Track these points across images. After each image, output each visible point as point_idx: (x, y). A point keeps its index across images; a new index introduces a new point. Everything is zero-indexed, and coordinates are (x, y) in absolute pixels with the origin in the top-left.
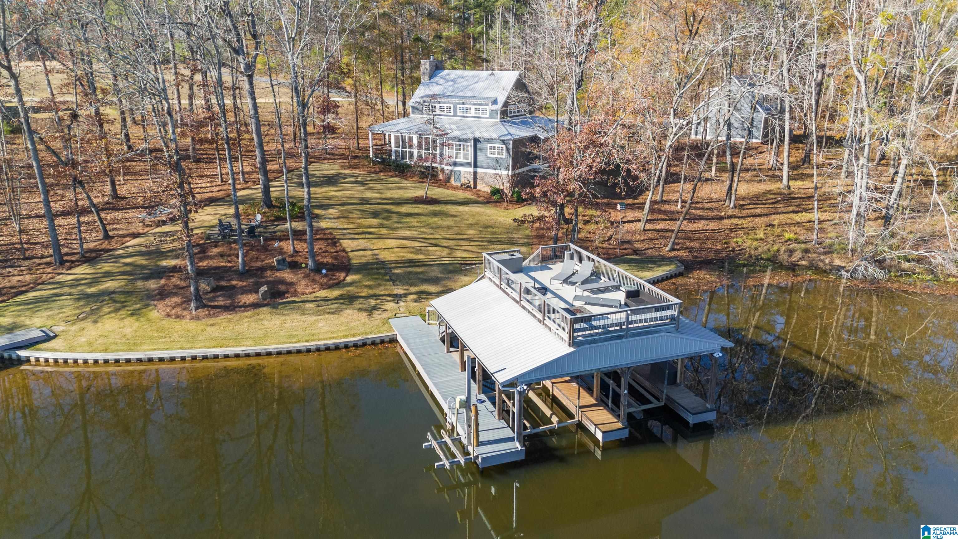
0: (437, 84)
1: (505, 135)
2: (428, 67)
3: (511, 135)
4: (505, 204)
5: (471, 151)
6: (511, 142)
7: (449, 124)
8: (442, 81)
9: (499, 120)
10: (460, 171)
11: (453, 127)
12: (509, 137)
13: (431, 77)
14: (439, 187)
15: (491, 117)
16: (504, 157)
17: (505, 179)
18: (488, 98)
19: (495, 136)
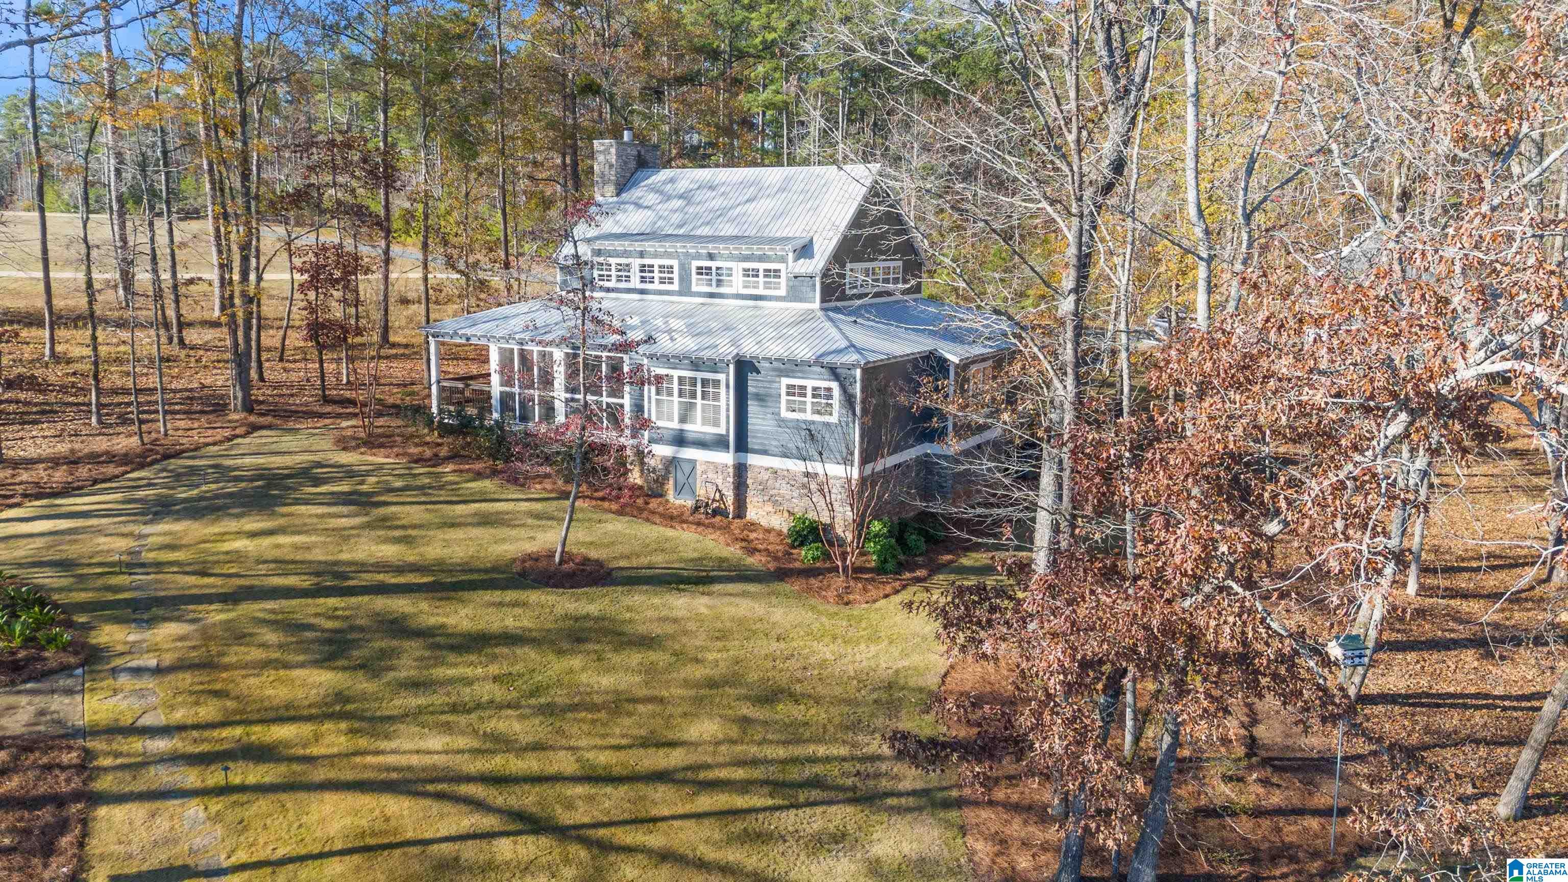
0: (638, 205)
1: (838, 351)
2: (613, 159)
3: (858, 350)
4: (839, 581)
5: (726, 399)
6: (858, 373)
7: (666, 316)
8: (651, 198)
9: (817, 305)
10: (693, 462)
11: (675, 324)
12: (852, 357)
13: (621, 188)
14: (620, 513)
15: (794, 295)
16: (834, 419)
17: (838, 494)
18: (785, 240)
19: (804, 352)
